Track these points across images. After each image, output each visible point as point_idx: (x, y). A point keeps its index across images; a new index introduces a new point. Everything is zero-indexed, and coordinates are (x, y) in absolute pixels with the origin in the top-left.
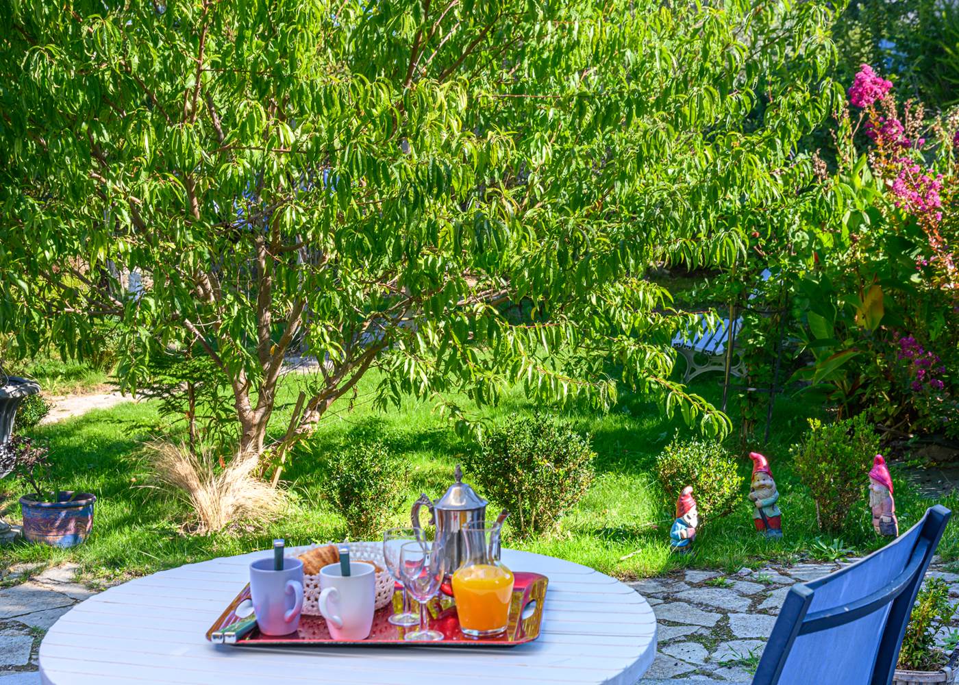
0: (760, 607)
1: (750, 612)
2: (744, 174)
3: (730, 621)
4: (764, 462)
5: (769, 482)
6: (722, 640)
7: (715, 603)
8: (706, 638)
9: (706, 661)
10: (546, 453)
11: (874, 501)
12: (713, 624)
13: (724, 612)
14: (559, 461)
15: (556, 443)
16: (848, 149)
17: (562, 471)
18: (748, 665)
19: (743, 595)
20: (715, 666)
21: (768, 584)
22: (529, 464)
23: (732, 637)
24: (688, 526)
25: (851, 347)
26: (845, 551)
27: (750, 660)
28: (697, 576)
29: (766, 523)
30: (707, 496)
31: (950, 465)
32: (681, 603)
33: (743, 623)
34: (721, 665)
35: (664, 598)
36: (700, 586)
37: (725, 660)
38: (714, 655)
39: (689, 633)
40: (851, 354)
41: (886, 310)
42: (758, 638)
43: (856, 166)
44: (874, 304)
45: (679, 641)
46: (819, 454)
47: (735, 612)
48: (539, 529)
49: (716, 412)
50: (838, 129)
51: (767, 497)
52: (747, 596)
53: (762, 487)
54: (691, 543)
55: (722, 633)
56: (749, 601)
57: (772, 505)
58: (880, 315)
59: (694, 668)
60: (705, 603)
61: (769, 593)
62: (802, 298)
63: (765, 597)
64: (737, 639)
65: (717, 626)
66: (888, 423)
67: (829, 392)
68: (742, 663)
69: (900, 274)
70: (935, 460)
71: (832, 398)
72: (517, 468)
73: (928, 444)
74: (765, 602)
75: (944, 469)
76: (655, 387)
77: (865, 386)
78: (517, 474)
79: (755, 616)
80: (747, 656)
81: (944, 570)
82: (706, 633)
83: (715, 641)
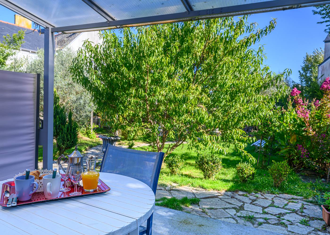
0: (253, 203)
1: (250, 204)
2: (261, 107)
3: (245, 205)
6: (241, 210)
7: (243, 200)
8: (237, 209)
9: (235, 215)
10: (211, 161)
12: (240, 205)
13: (244, 203)
14: (214, 163)
15: (214, 159)
16: (291, 107)
17: (214, 165)
18: (245, 218)
19: (250, 199)
20: (236, 217)
21: (257, 197)
22: (207, 163)
23: (244, 210)
25: (289, 147)
26: (279, 192)
27: (245, 217)
28: (241, 193)
31: (311, 176)
32: (235, 199)
33: (248, 206)
34: (238, 217)
35: (231, 197)
36: (241, 195)
37: (239, 215)
38: (237, 213)
39: (233, 207)
40: (288, 149)
41: (297, 140)
42: (250, 211)
43: (292, 111)
44: (294, 139)
45: (231, 208)
46: (274, 169)
47: (246, 203)
48: (209, 177)
49: (253, 158)
50: (288, 103)
52: (251, 200)
55: (242, 208)
56: (251, 201)
58: (295, 141)
59: (231, 216)
60: (240, 200)
61: (257, 200)
62: (277, 136)
63: (255, 201)
64: (245, 210)
65: (241, 206)
66: (297, 165)
67: (284, 157)
68: (244, 217)
69: (300, 132)
70: (308, 174)
71: (285, 158)
72: (205, 164)
73: (307, 170)
74: (255, 202)
75: (310, 176)
76: (241, 151)
77: (292, 156)
78: (204, 165)
79: (251, 205)
80: (245, 215)
81: (304, 201)
82: (238, 207)
83: (239, 210)
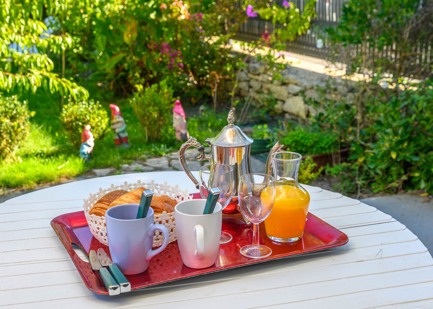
4: (117, 109)
5: (121, 119)
11: (176, 124)
14: (13, 119)
17: (16, 124)
24: (89, 146)
25: (121, 52)
29: (121, 141)
30: (95, 130)
40: (122, 55)
41: (138, 33)
44: (132, 30)
51: (120, 127)
53: (118, 122)
54: (91, 156)
57: (123, 132)
58: (135, 35)
